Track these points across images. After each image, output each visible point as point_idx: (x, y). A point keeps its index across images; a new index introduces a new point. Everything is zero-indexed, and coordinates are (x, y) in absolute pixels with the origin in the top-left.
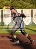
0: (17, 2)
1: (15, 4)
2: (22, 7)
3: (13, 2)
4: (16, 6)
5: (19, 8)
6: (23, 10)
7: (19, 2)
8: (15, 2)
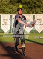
0: (6, 6)
1: (4, 9)
2: (11, 12)
3: (2, 6)
4: (5, 11)
5: (8, 14)
6: (12, 16)
7: (8, 7)
8: (3, 6)
